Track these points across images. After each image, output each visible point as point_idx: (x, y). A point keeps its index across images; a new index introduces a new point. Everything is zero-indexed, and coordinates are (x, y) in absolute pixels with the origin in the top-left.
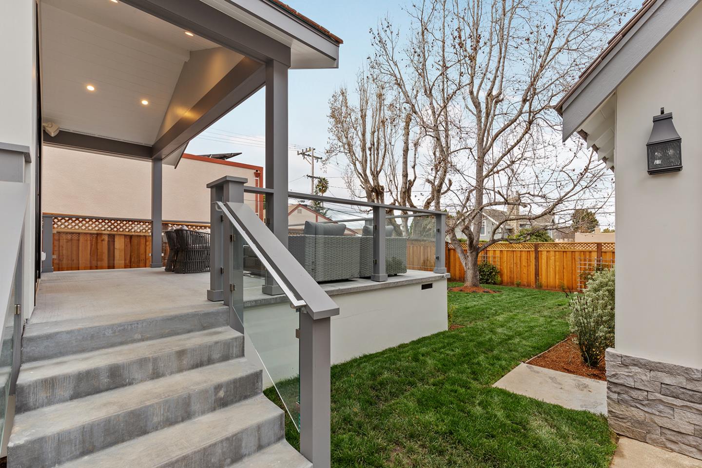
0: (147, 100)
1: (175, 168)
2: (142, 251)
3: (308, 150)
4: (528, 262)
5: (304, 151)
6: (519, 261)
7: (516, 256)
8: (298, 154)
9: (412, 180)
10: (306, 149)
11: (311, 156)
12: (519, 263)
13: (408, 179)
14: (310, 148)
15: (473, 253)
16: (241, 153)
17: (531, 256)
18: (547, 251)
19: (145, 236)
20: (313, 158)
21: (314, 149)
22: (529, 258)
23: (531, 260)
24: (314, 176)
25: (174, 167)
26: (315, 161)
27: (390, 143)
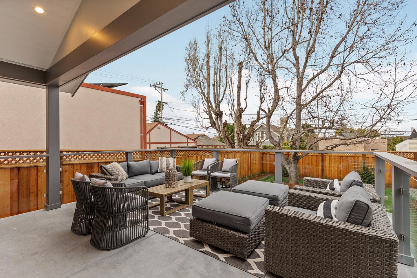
0: (43, 8)
1: (72, 96)
2: (33, 182)
3: (158, 84)
4: (317, 163)
5: (155, 84)
6: (310, 162)
7: (309, 159)
8: (151, 86)
9: (244, 108)
10: (157, 83)
11: (160, 88)
12: (311, 163)
13: (241, 107)
14: (159, 82)
15: (295, 161)
16: (127, 84)
17: (319, 158)
18: (330, 156)
19: (37, 167)
20: (162, 90)
21: (163, 83)
22: (317, 160)
23: (319, 162)
24: (163, 101)
25: (70, 95)
26: (163, 91)
27: (231, 82)
